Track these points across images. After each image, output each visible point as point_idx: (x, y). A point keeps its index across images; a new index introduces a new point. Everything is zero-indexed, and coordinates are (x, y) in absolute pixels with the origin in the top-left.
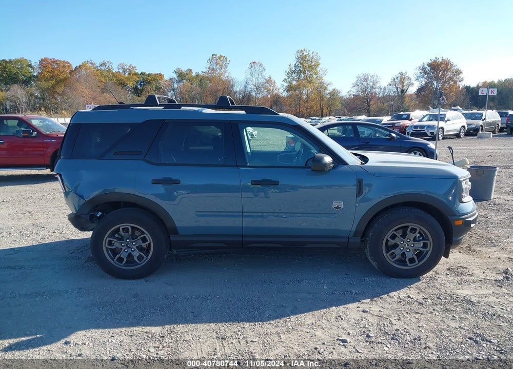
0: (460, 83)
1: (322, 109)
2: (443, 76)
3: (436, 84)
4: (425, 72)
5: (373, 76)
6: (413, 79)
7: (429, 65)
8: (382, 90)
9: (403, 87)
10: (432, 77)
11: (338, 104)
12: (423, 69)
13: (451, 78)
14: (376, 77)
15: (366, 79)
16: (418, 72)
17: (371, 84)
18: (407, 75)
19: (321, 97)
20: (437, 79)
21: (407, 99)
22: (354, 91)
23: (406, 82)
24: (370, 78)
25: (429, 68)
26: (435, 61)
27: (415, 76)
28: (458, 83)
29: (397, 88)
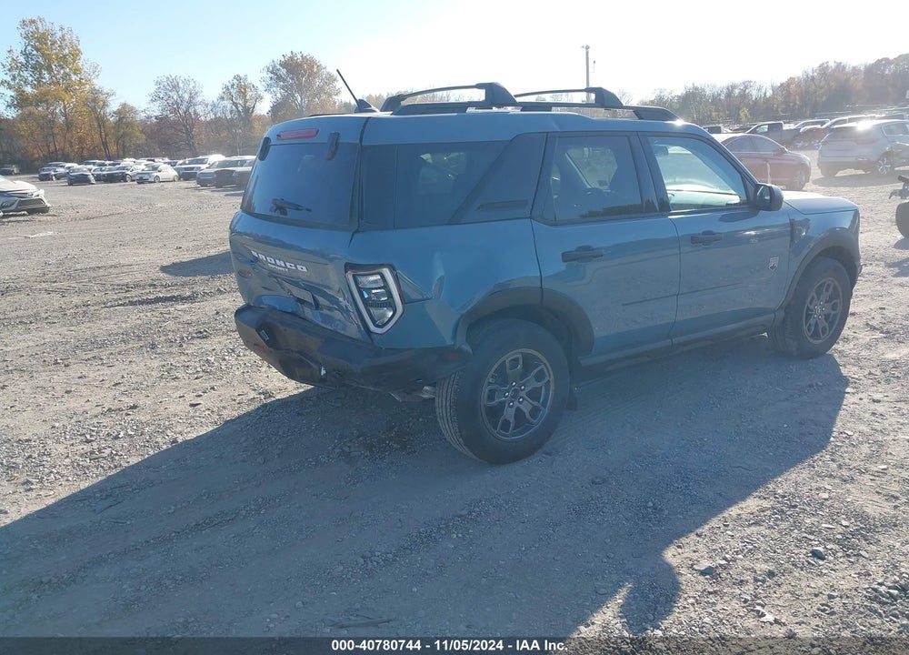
0: (336, 97)
1: (105, 144)
2: (310, 84)
3: (299, 99)
4: (279, 78)
5: (186, 81)
6: (261, 88)
7: (284, 65)
8: (210, 107)
9: (246, 101)
10: (291, 84)
11: (138, 134)
12: (274, 71)
13: (321, 89)
14: (192, 84)
15: (175, 87)
16: (267, 76)
17: (186, 96)
18: (249, 81)
19: (97, 119)
20: (300, 89)
21: (256, 124)
22: (155, 110)
23: (249, 94)
24: (181, 85)
25: (284, 71)
26: (291, 58)
27: (264, 83)
28: (334, 97)
29: (235, 104)
